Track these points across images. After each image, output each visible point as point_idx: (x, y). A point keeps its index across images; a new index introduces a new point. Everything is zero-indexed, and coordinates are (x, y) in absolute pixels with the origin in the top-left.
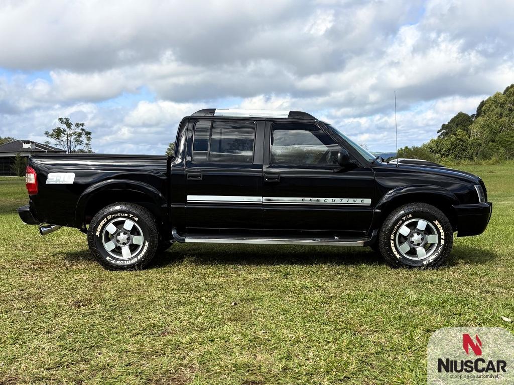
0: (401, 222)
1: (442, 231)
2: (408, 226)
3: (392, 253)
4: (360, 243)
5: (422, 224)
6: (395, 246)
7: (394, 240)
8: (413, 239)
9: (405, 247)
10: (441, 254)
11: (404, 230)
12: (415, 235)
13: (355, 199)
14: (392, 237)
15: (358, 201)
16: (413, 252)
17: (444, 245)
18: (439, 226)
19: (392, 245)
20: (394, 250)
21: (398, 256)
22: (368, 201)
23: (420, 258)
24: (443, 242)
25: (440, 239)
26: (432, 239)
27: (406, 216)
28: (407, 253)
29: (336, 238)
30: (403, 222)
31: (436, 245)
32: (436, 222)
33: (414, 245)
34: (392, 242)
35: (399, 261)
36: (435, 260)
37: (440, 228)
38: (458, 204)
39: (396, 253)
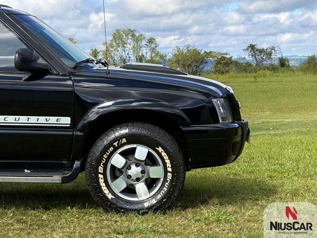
0: (112, 149)
1: (168, 161)
2: (122, 154)
3: (102, 191)
4: (56, 179)
5: (141, 152)
6: (106, 182)
7: (104, 174)
8: (130, 172)
9: (120, 184)
10: (168, 192)
11: (118, 160)
12: (133, 167)
13: (48, 118)
14: (101, 170)
15: (53, 120)
16: (130, 190)
17: (172, 181)
18: (164, 154)
19: (102, 181)
20: (104, 188)
21: (110, 196)
22: (66, 121)
23: (140, 199)
24: (170, 176)
25: (166, 172)
26: (155, 172)
27: (119, 141)
28: (123, 192)
29: (26, 171)
30: (116, 149)
31: (162, 180)
32: (160, 149)
33: (132, 180)
34: (101, 176)
35: (112, 203)
36: (160, 201)
37: (165, 157)
38: (188, 125)
39: (106, 191)
